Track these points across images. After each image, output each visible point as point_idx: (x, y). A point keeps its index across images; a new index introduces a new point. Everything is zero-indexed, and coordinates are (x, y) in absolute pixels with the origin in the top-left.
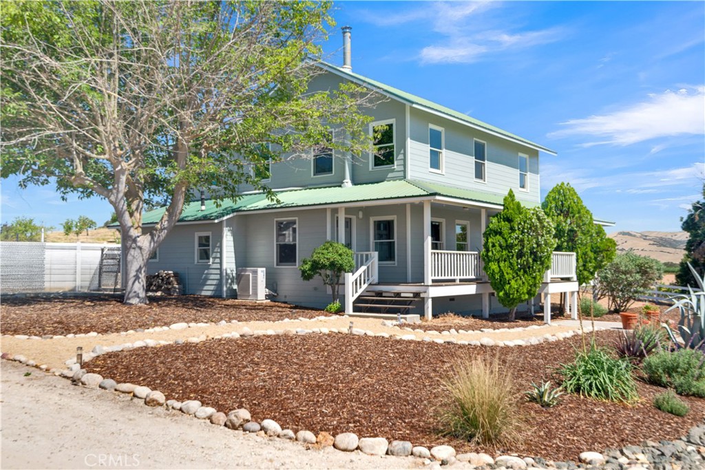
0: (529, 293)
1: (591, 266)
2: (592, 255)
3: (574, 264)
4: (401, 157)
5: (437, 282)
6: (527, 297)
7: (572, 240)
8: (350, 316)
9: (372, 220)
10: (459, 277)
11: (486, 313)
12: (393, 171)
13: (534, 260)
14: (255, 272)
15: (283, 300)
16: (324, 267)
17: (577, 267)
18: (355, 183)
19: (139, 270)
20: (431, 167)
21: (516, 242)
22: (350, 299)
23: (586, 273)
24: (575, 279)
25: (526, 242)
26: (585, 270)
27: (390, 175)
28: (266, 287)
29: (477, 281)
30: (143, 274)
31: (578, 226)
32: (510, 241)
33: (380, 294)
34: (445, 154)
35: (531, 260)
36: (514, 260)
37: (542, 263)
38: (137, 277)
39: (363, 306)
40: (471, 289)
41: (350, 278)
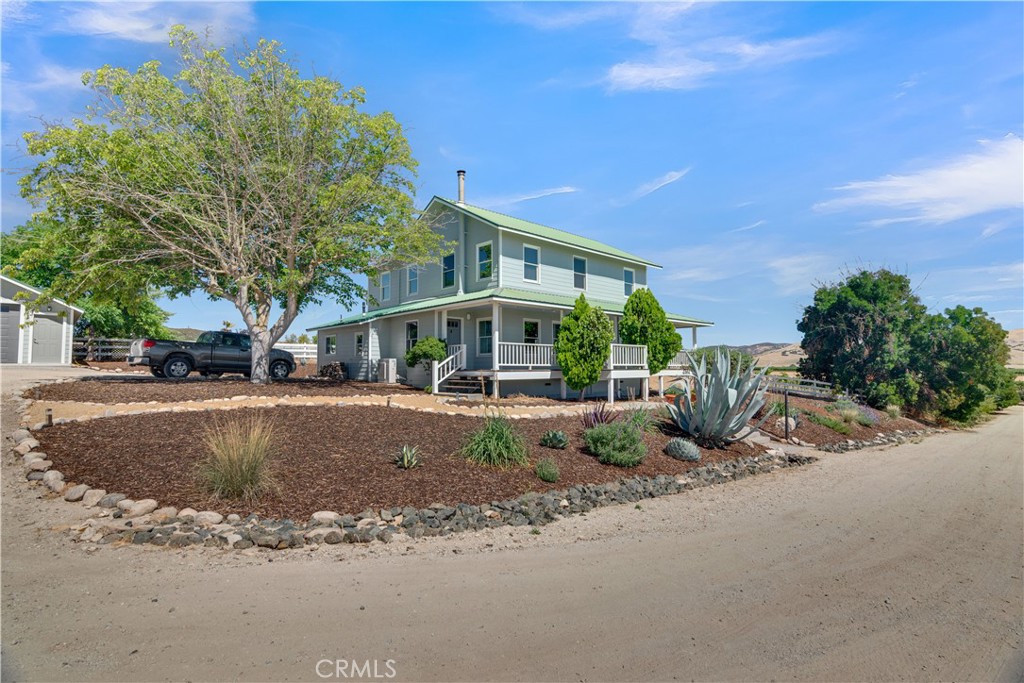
0: (590, 378)
1: (660, 357)
2: (660, 348)
3: (646, 355)
4: (496, 270)
5: (503, 369)
6: (588, 381)
7: (645, 335)
8: (435, 395)
9: (478, 320)
10: (532, 365)
11: (564, 396)
12: (491, 281)
13: (592, 351)
14: (388, 362)
15: (410, 383)
16: (420, 356)
17: (649, 358)
18: (466, 291)
19: (261, 358)
20: (526, 277)
21: (578, 335)
22: (436, 382)
23: (655, 363)
24: (647, 367)
25: (585, 336)
26: (655, 360)
27: (490, 285)
28: (397, 373)
29: (552, 369)
30: (264, 361)
31: (649, 323)
32: (575, 335)
33: (464, 378)
34: (541, 268)
35: (589, 351)
36: (577, 351)
37: (599, 353)
38: (259, 364)
39: (448, 387)
40: (547, 375)
41: (436, 365)
